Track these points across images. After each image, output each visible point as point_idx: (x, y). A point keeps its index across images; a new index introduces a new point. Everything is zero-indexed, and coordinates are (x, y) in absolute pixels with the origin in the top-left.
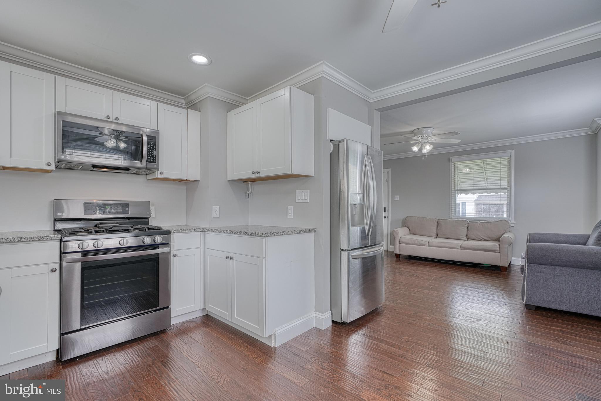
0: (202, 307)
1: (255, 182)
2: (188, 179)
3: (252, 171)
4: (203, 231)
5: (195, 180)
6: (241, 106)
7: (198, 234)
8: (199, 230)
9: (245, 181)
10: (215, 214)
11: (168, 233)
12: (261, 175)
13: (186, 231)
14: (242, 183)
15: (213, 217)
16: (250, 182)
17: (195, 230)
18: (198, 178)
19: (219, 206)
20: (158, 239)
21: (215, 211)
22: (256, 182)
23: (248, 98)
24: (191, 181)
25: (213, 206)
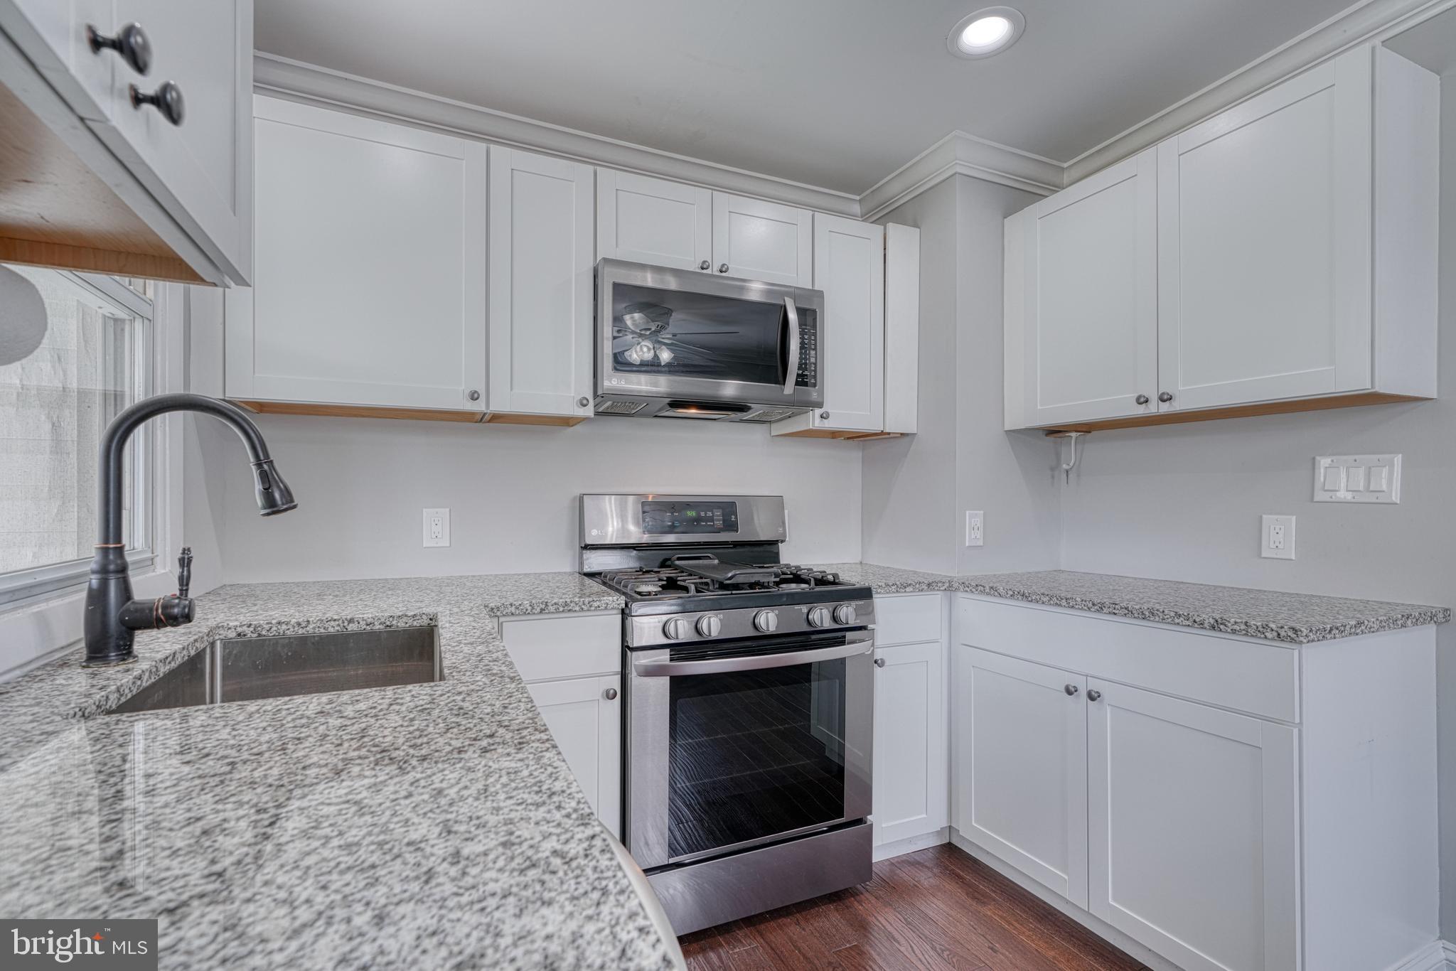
0: (945, 824)
1: (1090, 432)
2: (887, 430)
3: (1136, 395)
4: (950, 587)
5: (902, 434)
6: (1047, 197)
7: (937, 598)
8: (939, 585)
9: (1054, 432)
10: (973, 537)
11: (864, 594)
12: (1177, 406)
13: (907, 589)
14: (1044, 436)
15: (967, 545)
16: (1074, 435)
17: (929, 585)
18: (911, 428)
19: (982, 512)
20: (848, 612)
21: (973, 526)
22: (1093, 433)
23: (1065, 165)
24: (891, 435)
25: (967, 512)
